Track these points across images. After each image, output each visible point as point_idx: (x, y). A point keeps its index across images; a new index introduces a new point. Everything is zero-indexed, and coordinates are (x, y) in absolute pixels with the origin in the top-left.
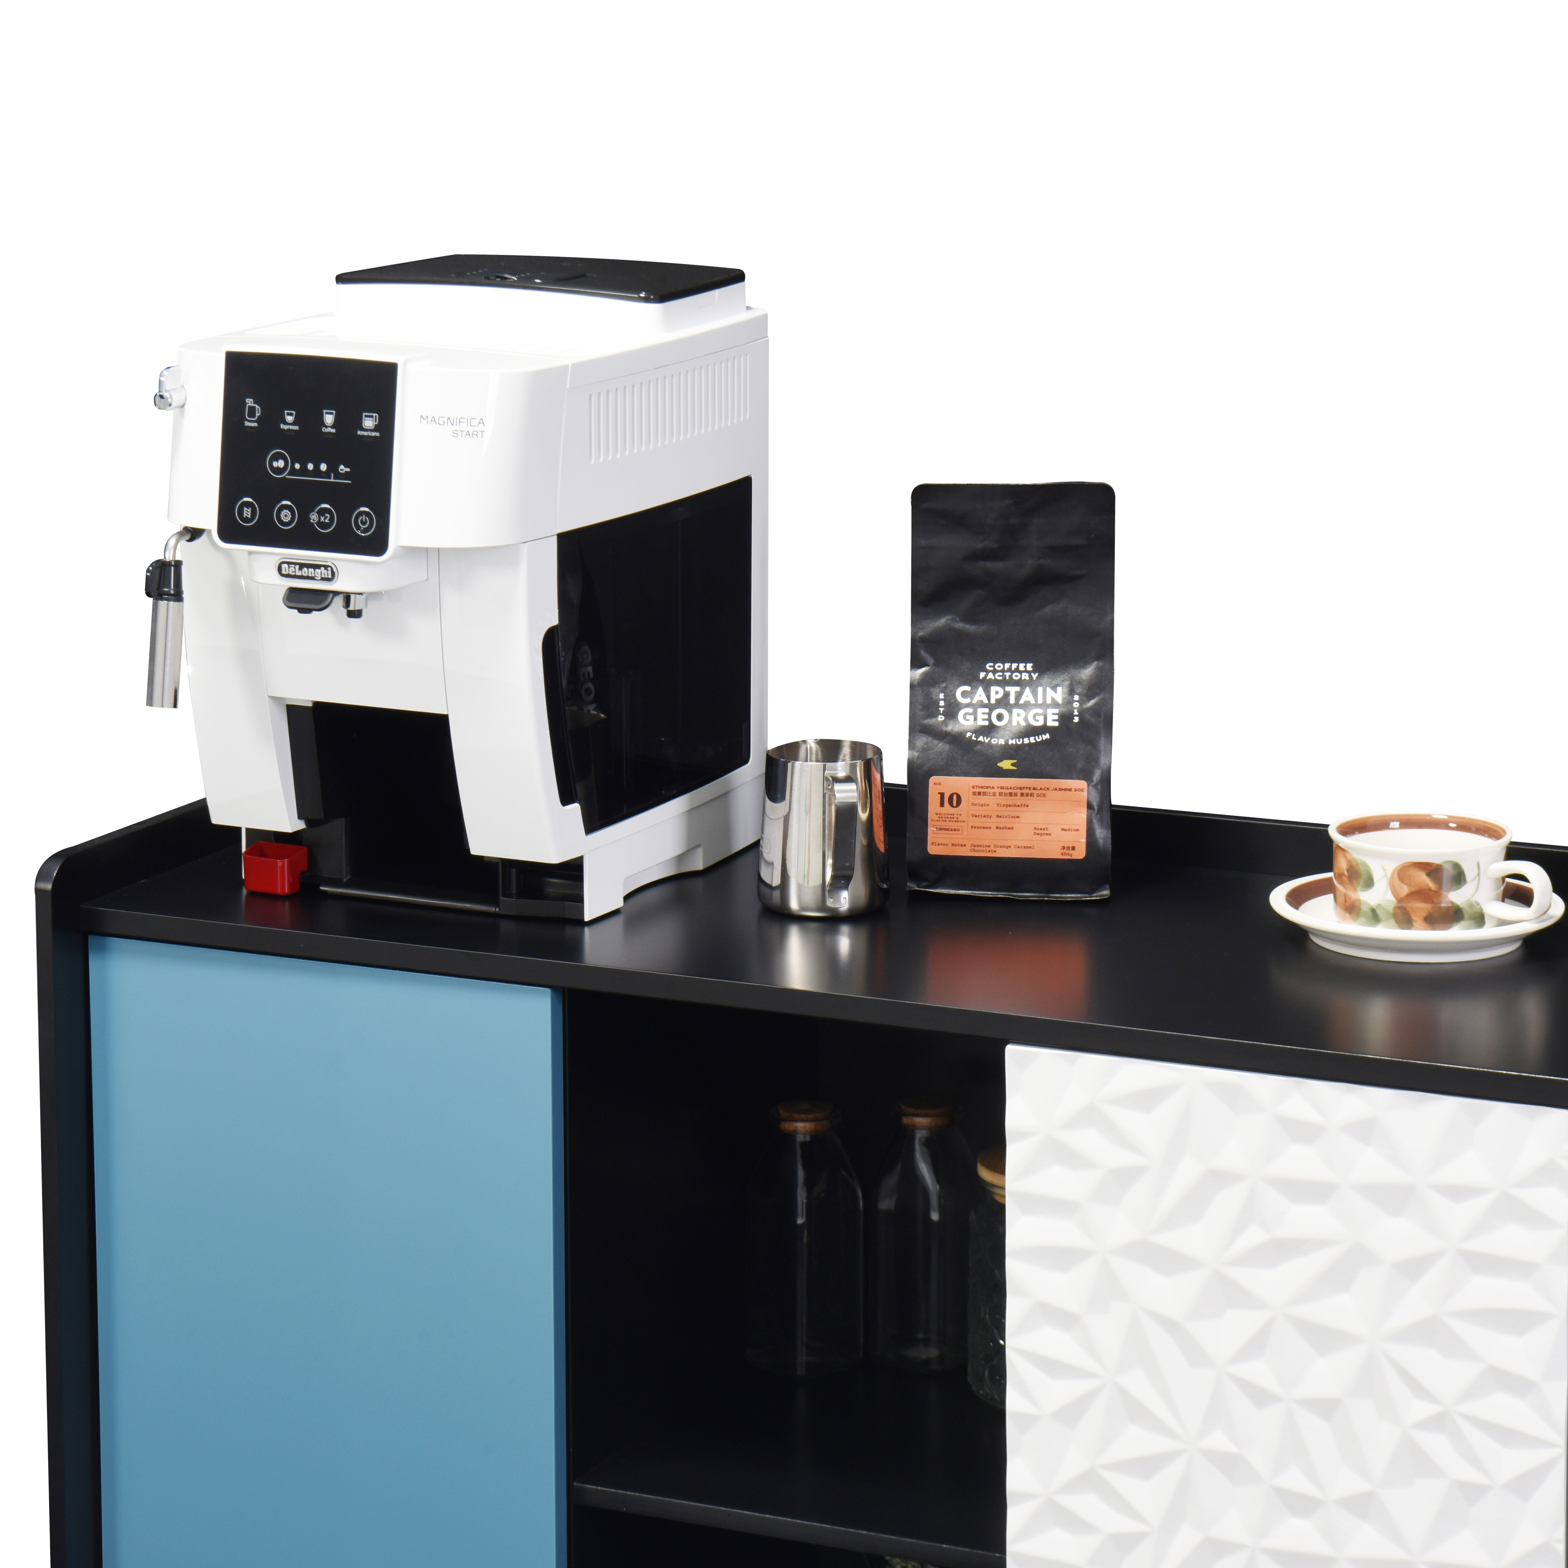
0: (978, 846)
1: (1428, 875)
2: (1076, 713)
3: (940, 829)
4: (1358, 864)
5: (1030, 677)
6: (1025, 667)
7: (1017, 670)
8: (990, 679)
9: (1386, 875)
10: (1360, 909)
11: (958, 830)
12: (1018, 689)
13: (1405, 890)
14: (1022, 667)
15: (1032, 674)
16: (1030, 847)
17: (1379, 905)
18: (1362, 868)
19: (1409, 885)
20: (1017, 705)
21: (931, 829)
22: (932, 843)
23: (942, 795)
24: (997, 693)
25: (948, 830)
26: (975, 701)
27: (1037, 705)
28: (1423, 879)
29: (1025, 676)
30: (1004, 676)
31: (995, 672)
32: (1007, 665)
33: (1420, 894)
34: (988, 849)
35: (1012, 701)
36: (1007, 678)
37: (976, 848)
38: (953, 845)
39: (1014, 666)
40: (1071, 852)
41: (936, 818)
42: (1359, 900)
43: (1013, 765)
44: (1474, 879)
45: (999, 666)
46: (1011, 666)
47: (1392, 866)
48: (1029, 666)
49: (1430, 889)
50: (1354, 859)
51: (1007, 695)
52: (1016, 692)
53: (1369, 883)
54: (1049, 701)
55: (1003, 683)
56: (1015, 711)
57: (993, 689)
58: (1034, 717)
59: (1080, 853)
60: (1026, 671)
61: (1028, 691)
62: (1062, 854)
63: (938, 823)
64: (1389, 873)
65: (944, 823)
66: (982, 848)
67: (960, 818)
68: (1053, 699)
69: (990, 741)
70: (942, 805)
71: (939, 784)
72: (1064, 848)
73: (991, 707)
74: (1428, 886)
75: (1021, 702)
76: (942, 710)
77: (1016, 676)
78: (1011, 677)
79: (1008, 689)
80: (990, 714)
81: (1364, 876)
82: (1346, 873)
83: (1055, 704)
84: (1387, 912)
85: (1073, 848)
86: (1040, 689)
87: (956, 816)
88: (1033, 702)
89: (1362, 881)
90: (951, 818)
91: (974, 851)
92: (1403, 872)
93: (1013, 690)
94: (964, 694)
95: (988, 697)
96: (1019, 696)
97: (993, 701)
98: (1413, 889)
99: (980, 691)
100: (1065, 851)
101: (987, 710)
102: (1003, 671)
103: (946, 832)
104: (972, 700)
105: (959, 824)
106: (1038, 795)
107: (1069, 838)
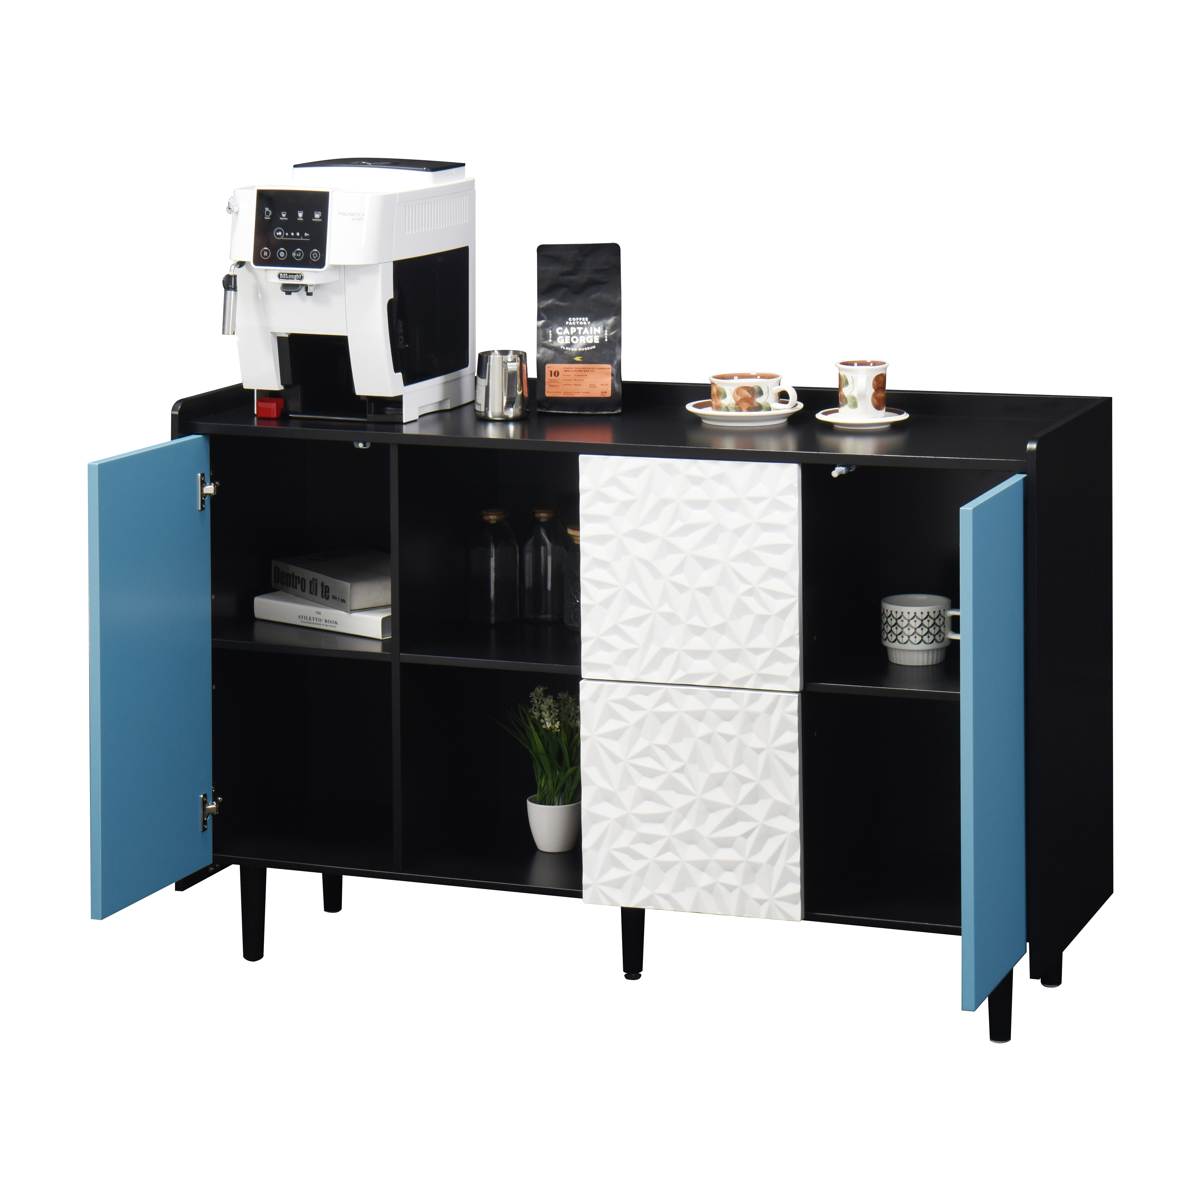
0: (566, 392)
1: (748, 391)
2: (606, 337)
3: (551, 386)
4: (720, 389)
5: (587, 323)
6: (585, 319)
7: (582, 321)
8: (571, 325)
9: (731, 392)
10: (721, 407)
11: (558, 386)
12: (582, 328)
13: (739, 398)
14: (583, 319)
15: (588, 322)
16: (588, 393)
17: (729, 405)
18: (722, 391)
19: (740, 396)
20: (582, 334)
21: (547, 386)
22: (547, 392)
23: (551, 372)
24: (573, 330)
25: (554, 386)
26: (564, 334)
27: (590, 335)
28: (746, 393)
29: (585, 323)
30: (576, 323)
31: (572, 321)
32: (577, 319)
33: (745, 399)
34: (570, 394)
35: (580, 333)
36: (578, 324)
37: (566, 393)
38: (556, 392)
39: (580, 319)
40: (605, 394)
41: (549, 381)
42: (721, 404)
43: (580, 359)
44: (767, 393)
45: (574, 319)
46: (579, 320)
47: (733, 389)
48: (587, 319)
49: (749, 397)
50: (719, 387)
51: (577, 331)
52: (581, 330)
53: (725, 396)
54: (595, 333)
55: (576, 326)
56: (581, 337)
57: (572, 328)
58: (589, 339)
59: (609, 394)
60: (585, 321)
61: (586, 329)
62: (601, 395)
63: (549, 383)
64: (732, 392)
65: (552, 383)
66: (568, 393)
67: (559, 381)
68: (596, 332)
69: (571, 349)
70: (551, 376)
71: (550, 367)
72: (602, 392)
73: (571, 336)
74: (748, 396)
75: (584, 333)
76: (550, 337)
77: (581, 323)
78: (579, 324)
79: (578, 328)
80: (570, 339)
81: (723, 394)
82: (716, 393)
83: (597, 334)
84: (732, 407)
85: (606, 392)
86: (591, 328)
87: (557, 380)
88: (588, 333)
89: (722, 396)
90: (555, 381)
91: (565, 394)
92: (738, 391)
93: (580, 329)
94: (560, 331)
95: (570, 332)
96: (582, 331)
97: (572, 334)
98: (742, 398)
99: (566, 329)
100: (603, 394)
101: (569, 337)
102: (576, 321)
103: (553, 387)
104: (563, 333)
105: (559, 383)
106: (591, 371)
107: (604, 389)
